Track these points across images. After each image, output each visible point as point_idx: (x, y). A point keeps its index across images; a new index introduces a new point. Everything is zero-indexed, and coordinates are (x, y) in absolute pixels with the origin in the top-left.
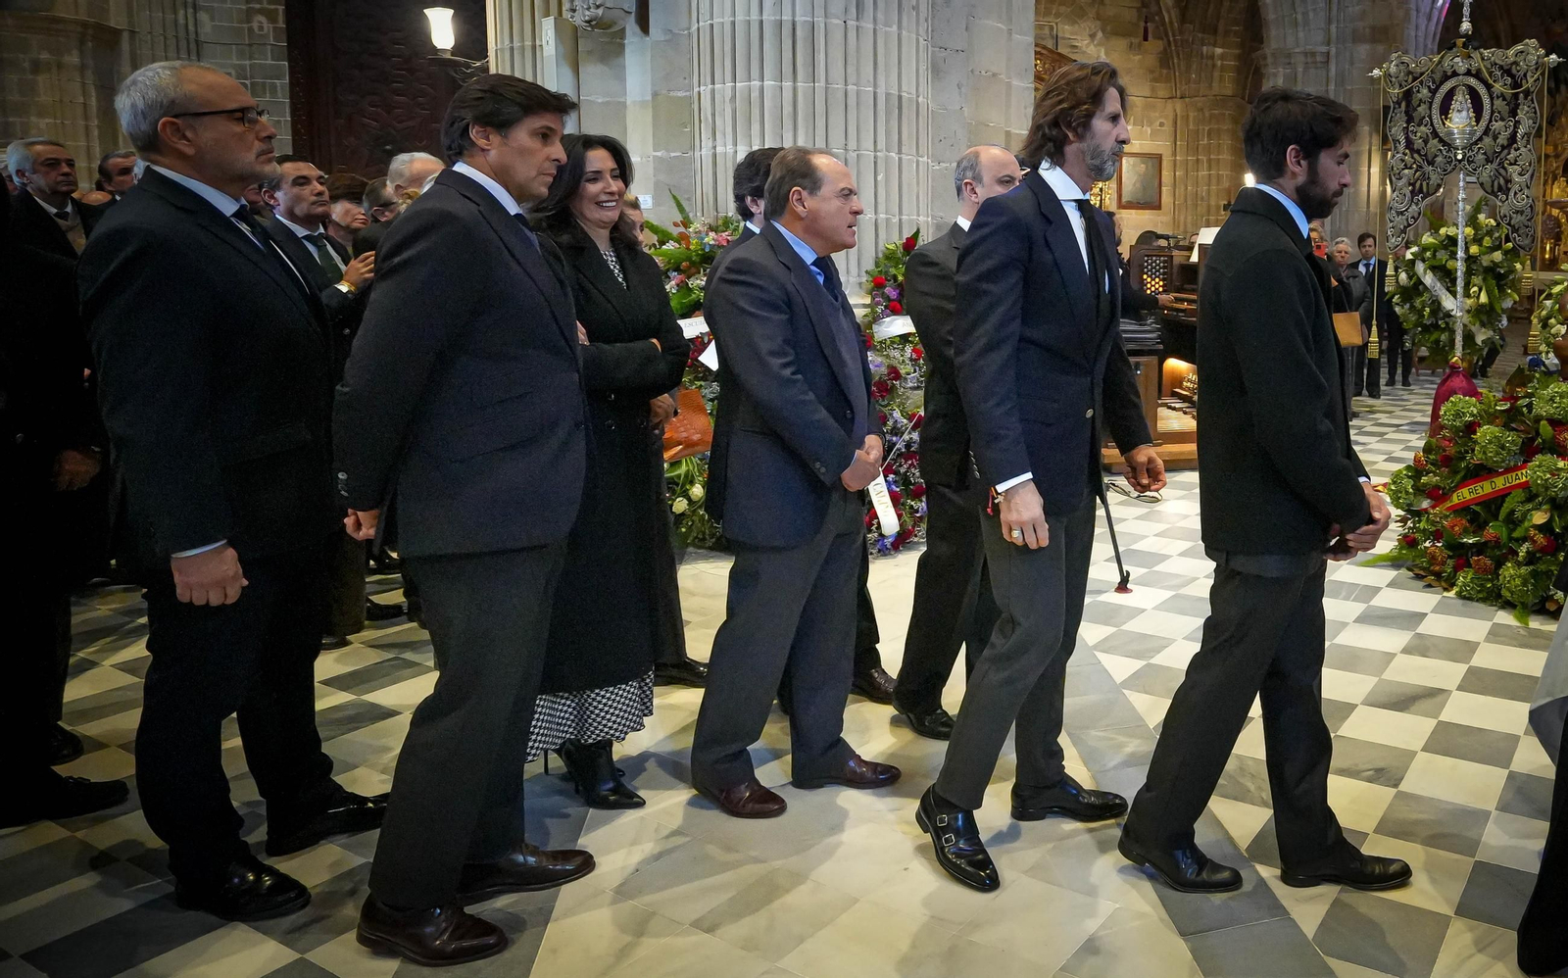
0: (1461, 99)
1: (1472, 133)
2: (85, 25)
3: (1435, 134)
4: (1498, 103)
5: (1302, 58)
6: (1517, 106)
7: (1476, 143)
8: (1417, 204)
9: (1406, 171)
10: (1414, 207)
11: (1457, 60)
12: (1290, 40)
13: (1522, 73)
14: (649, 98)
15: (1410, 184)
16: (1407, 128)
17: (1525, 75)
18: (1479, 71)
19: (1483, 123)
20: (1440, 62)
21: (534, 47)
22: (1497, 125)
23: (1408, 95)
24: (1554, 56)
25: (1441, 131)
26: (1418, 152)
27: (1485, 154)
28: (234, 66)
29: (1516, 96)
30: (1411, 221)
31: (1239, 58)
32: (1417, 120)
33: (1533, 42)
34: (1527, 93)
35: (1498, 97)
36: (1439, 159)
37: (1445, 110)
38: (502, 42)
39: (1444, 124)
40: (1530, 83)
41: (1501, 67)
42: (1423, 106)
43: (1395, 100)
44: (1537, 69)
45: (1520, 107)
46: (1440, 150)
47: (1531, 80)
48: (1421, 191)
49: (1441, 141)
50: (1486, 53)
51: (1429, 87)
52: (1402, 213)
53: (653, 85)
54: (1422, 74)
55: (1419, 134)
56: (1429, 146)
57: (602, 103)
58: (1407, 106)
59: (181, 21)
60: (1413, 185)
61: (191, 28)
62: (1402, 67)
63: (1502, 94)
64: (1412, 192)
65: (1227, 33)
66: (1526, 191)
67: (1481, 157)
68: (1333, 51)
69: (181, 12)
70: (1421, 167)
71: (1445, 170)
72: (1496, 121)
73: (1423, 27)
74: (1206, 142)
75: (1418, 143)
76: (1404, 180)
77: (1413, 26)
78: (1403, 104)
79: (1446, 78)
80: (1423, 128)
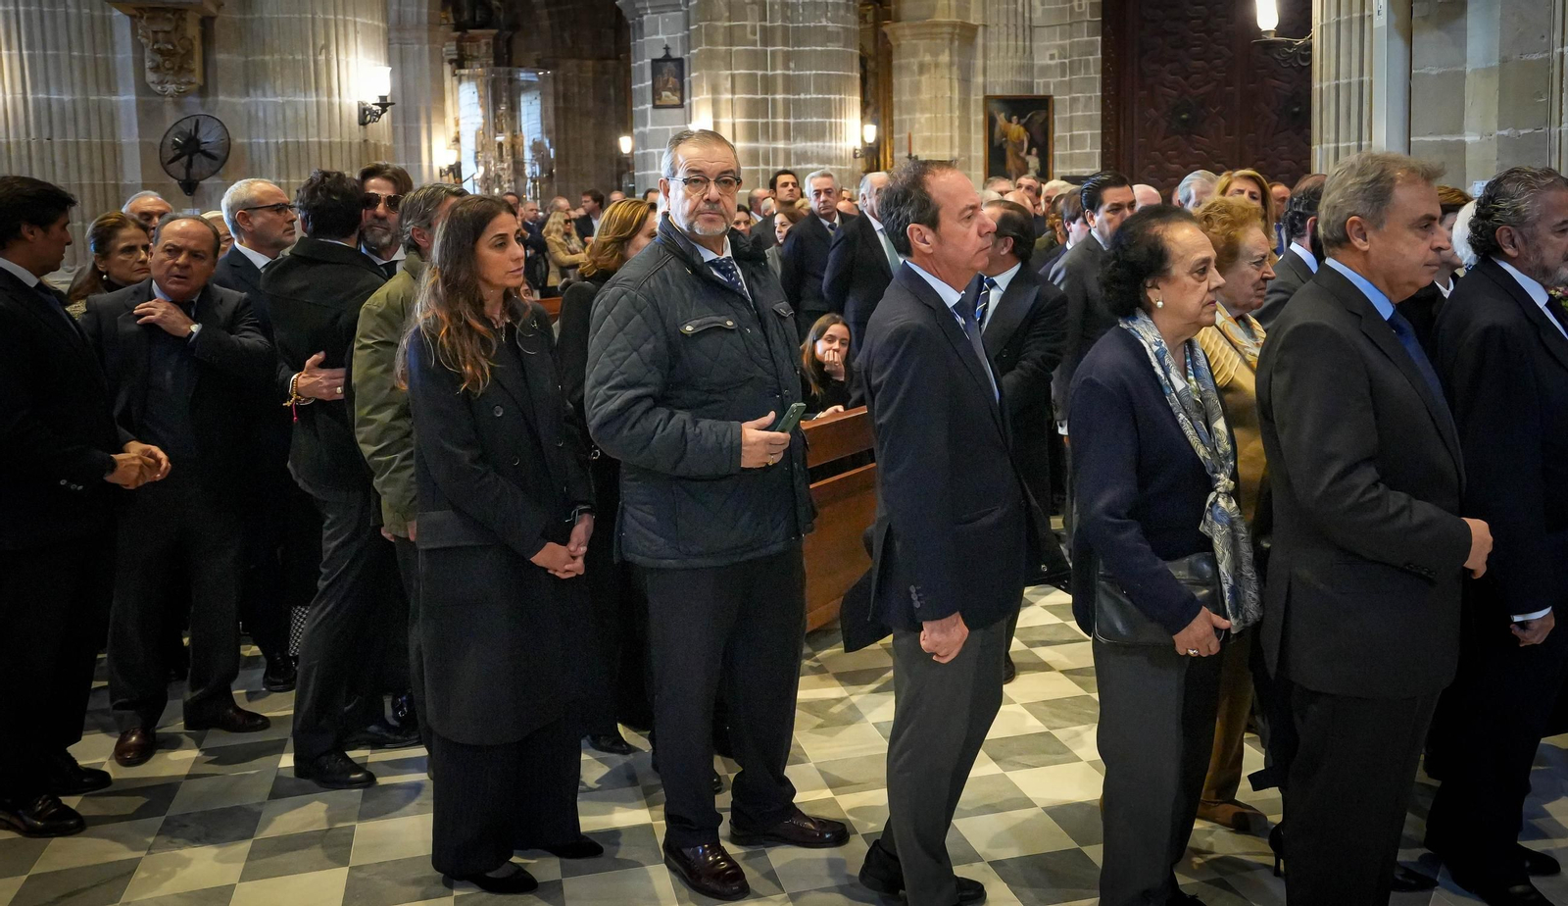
2: (954, 25)
14: (1496, 63)
21: (1362, 19)
38: (1329, 18)
53: (1501, 50)
57: (1438, 75)
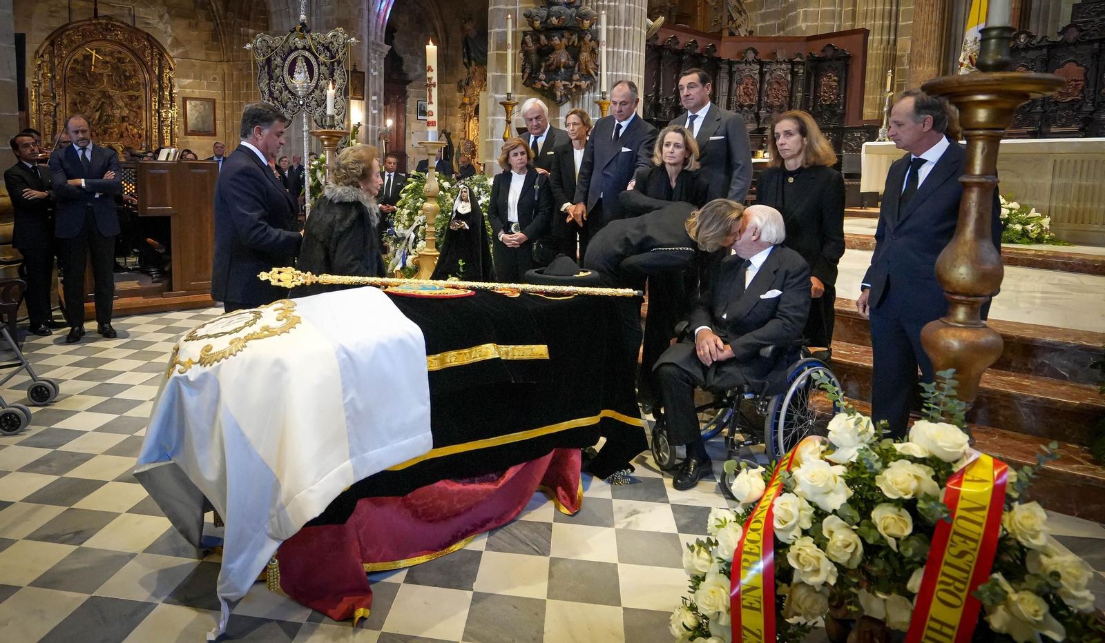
0: (300, 64)
1: (308, 87)
3: (286, 88)
4: (322, 68)
6: (334, 70)
7: (310, 94)
11: (297, 39)
13: (335, 49)
16: (269, 83)
17: (337, 50)
18: (310, 47)
19: (314, 81)
20: (287, 41)
22: (323, 82)
23: (269, 61)
24: (353, 39)
25: (290, 86)
26: (277, 99)
27: (316, 101)
29: (332, 63)
32: (274, 78)
33: (341, 29)
34: (339, 62)
35: (322, 64)
36: (289, 104)
37: (291, 73)
39: (291, 81)
40: (339, 56)
41: (323, 45)
42: (278, 69)
43: (261, 64)
44: (344, 47)
46: (290, 98)
47: (341, 54)
49: (290, 92)
50: (314, 35)
51: (281, 56)
54: (276, 48)
55: (276, 88)
56: (283, 95)
58: (269, 69)
62: (264, 43)
63: (324, 62)
66: (341, 125)
67: (314, 103)
71: (294, 111)
72: (322, 80)
75: (277, 93)
78: (266, 68)
79: (291, 51)
80: (279, 84)
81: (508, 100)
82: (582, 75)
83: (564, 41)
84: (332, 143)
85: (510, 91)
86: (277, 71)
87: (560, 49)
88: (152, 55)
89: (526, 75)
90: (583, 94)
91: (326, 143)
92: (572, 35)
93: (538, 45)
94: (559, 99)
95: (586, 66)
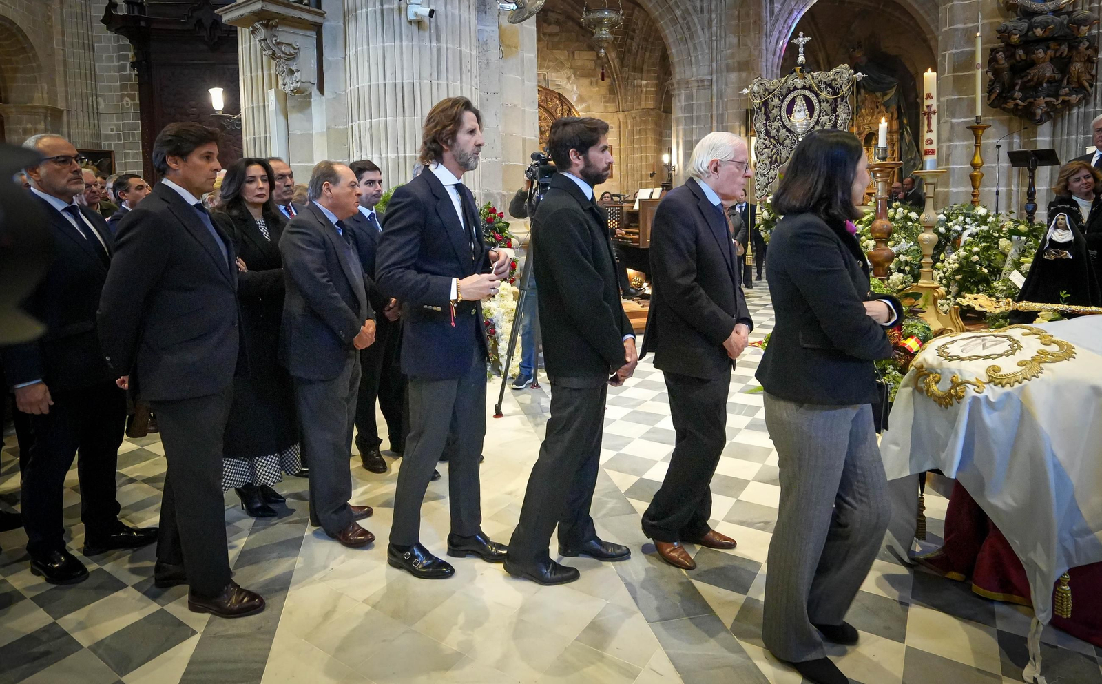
0: (800, 105)
1: (808, 124)
2: (46, 108)
3: (784, 126)
4: (824, 105)
5: (696, 84)
6: (837, 106)
8: (774, 170)
9: (766, 150)
10: (772, 171)
11: (796, 80)
12: (688, 73)
13: (838, 86)
14: (325, 130)
15: (769, 158)
16: (766, 123)
17: (841, 87)
18: (811, 86)
19: (815, 118)
20: (785, 82)
21: (264, 106)
22: (824, 119)
23: (765, 103)
24: (860, 74)
25: (788, 124)
26: (773, 137)
28: (116, 125)
29: (835, 100)
30: (771, 180)
31: (657, 85)
32: (772, 119)
33: (846, 66)
34: (843, 98)
35: (824, 101)
36: (787, 142)
37: (790, 111)
38: (248, 105)
39: (789, 120)
41: (825, 83)
42: (776, 110)
43: (757, 106)
44: (848, 83)
45: (839, 106)
46: (788, 136)
47: (845, 90)
48: (776, 161)
49: (788, 130)
50: (815, 74)
51: (779, 97)
52: (764, 175)
53: (327, 123)
54: (774, 90)
55: (773, 127)
56: (780, 133)
57: (301, 134)
58: (766, 110)
59: (90, 103)
60: (771, 158)
61: (95, 106)
62: (761, 87)
63: (826, 99)
64: (770, 162)
65: (649, 71)
68: (714, 79)
69: (90, 98)
70: (776, 147)
71: (791, 148)
72: (823, 116)
73: (771, 60)
74: (638, 137)
75: (773, 132)
76: (765, 156)
77: (764, 60)
78: (763, 109)
79: (790, 91)
80: (776, 123)
81: (978, 123)
82: (1073, 88)
83: (1050, 53)
84: (886, 174)
85: (979, 113)
86: (775, 112)
87: (1044, 62)
88: (562, 111)
89: (993, 97)
90: (1070, 110)
91: (878, 175)
92: (1060, 45)
93: (1013, 61)
94: (1038, 117)
95: (1078, 78)
